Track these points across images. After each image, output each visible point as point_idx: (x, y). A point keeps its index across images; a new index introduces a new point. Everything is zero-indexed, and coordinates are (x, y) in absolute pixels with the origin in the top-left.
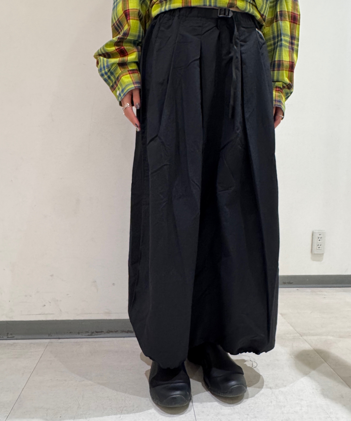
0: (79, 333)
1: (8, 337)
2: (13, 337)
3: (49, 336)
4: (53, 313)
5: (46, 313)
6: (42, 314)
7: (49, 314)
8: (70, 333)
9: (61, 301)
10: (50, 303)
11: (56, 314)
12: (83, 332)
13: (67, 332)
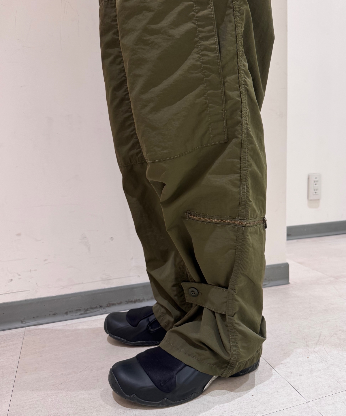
3: (22, 324)
4: (25, 290)
5: (15, 291)
6: (8, 293)
7: (19, 292)
8: (54, 314)
9: (35, 270)
10: (19, 275)
11: (30, 291)
12: (72, 311)
13: (50, 315)
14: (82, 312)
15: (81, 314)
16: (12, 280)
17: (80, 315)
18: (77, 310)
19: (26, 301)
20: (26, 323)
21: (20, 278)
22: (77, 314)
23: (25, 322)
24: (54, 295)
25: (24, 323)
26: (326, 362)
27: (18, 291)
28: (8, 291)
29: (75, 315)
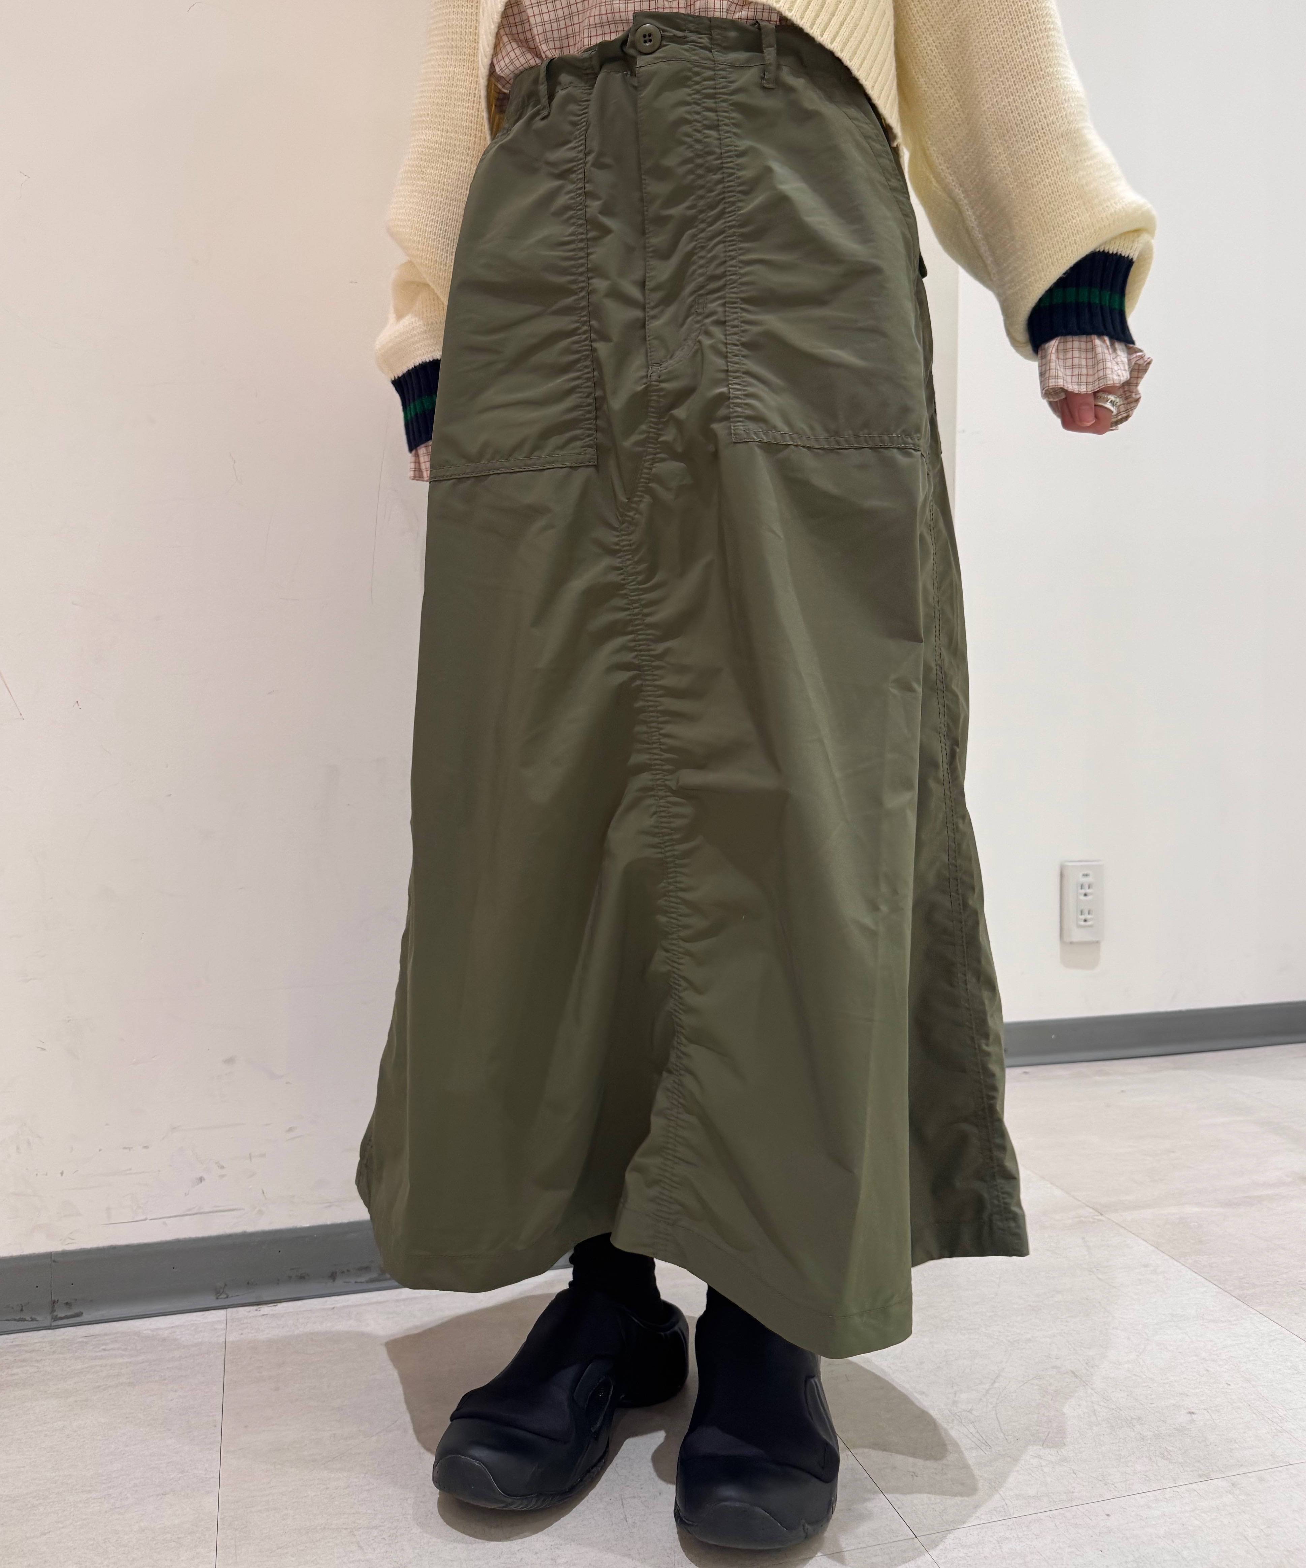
0: (333, 1276)
1: (56, 1319)
2: (78, 1314)
3: (217, 1298)
4: (232, 1207)
5: (207, 1210)
6: (190, 1215)
7: (217, 1212)
8: (302, 1277)
9: (263, 1155)
10: (222, 1167)
11: (243, 1209)
12: (348, 1271)
13: (290, 1277)
14: (374, 1275)
15: (372, 1281)
16: (201, 1179)
17: (367, 1282)
18: (361, 1269)
19: (230, 1237)
20: (227, 1297)
21: (223, 1176)
22: (359, 1280)
23: (227, 1294)
24: (306, 1224)
25: (224, 1296)
26: (988, 1448)
27: (215, 1209)
28: (190, 1210)
29: (356, 1282)
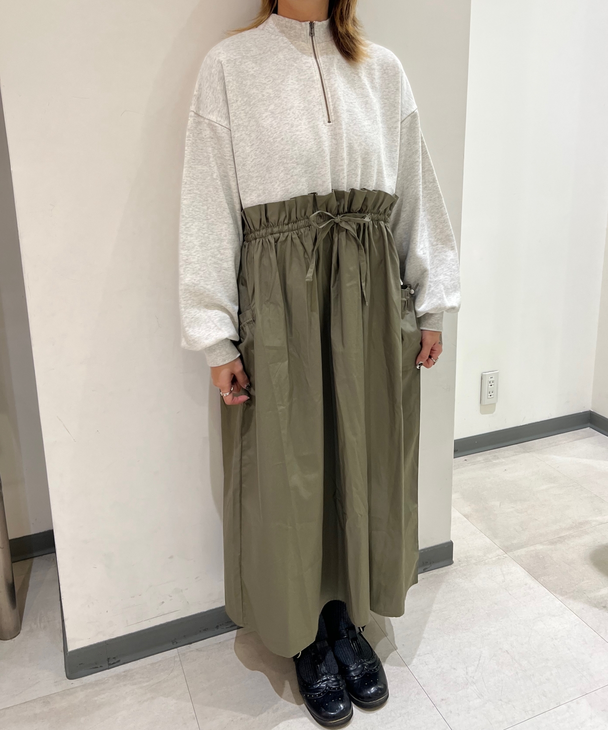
0: (217, 627)
1: (110, 664)
2: (119, 661)
3: (173, 645)
4: (175, 611)
5: (165, 613)
6: (160, 616)
7: (170, 613)
8: (205, 630)
9: (187, 589)
10: (171, 596)
11: (181, 610)
12: (223, 624)
13: (200, 631)
16: (163, 602)
18: (228, 622)
19: (178, 620)
20: (176, 643)
21: (171, 600)
22: (227, 627)
24: (205, 610)
